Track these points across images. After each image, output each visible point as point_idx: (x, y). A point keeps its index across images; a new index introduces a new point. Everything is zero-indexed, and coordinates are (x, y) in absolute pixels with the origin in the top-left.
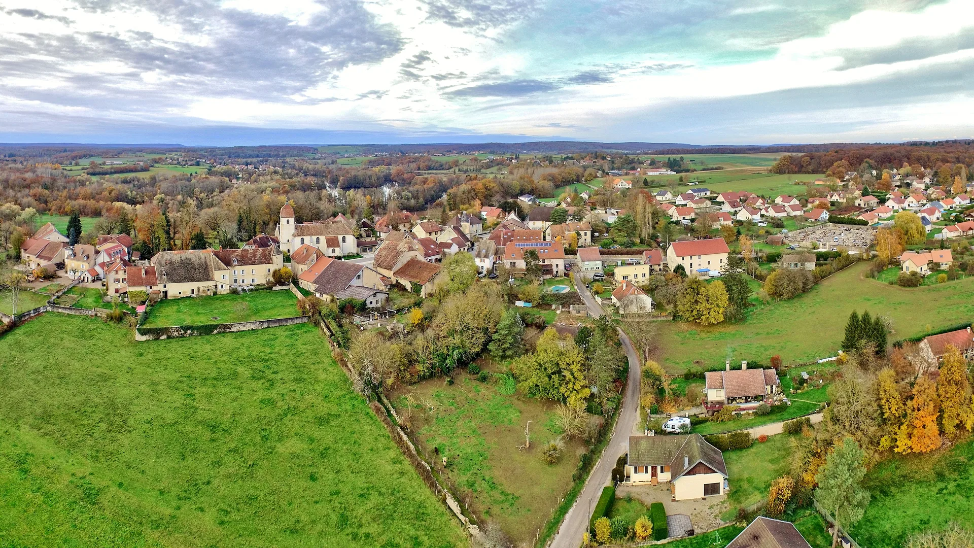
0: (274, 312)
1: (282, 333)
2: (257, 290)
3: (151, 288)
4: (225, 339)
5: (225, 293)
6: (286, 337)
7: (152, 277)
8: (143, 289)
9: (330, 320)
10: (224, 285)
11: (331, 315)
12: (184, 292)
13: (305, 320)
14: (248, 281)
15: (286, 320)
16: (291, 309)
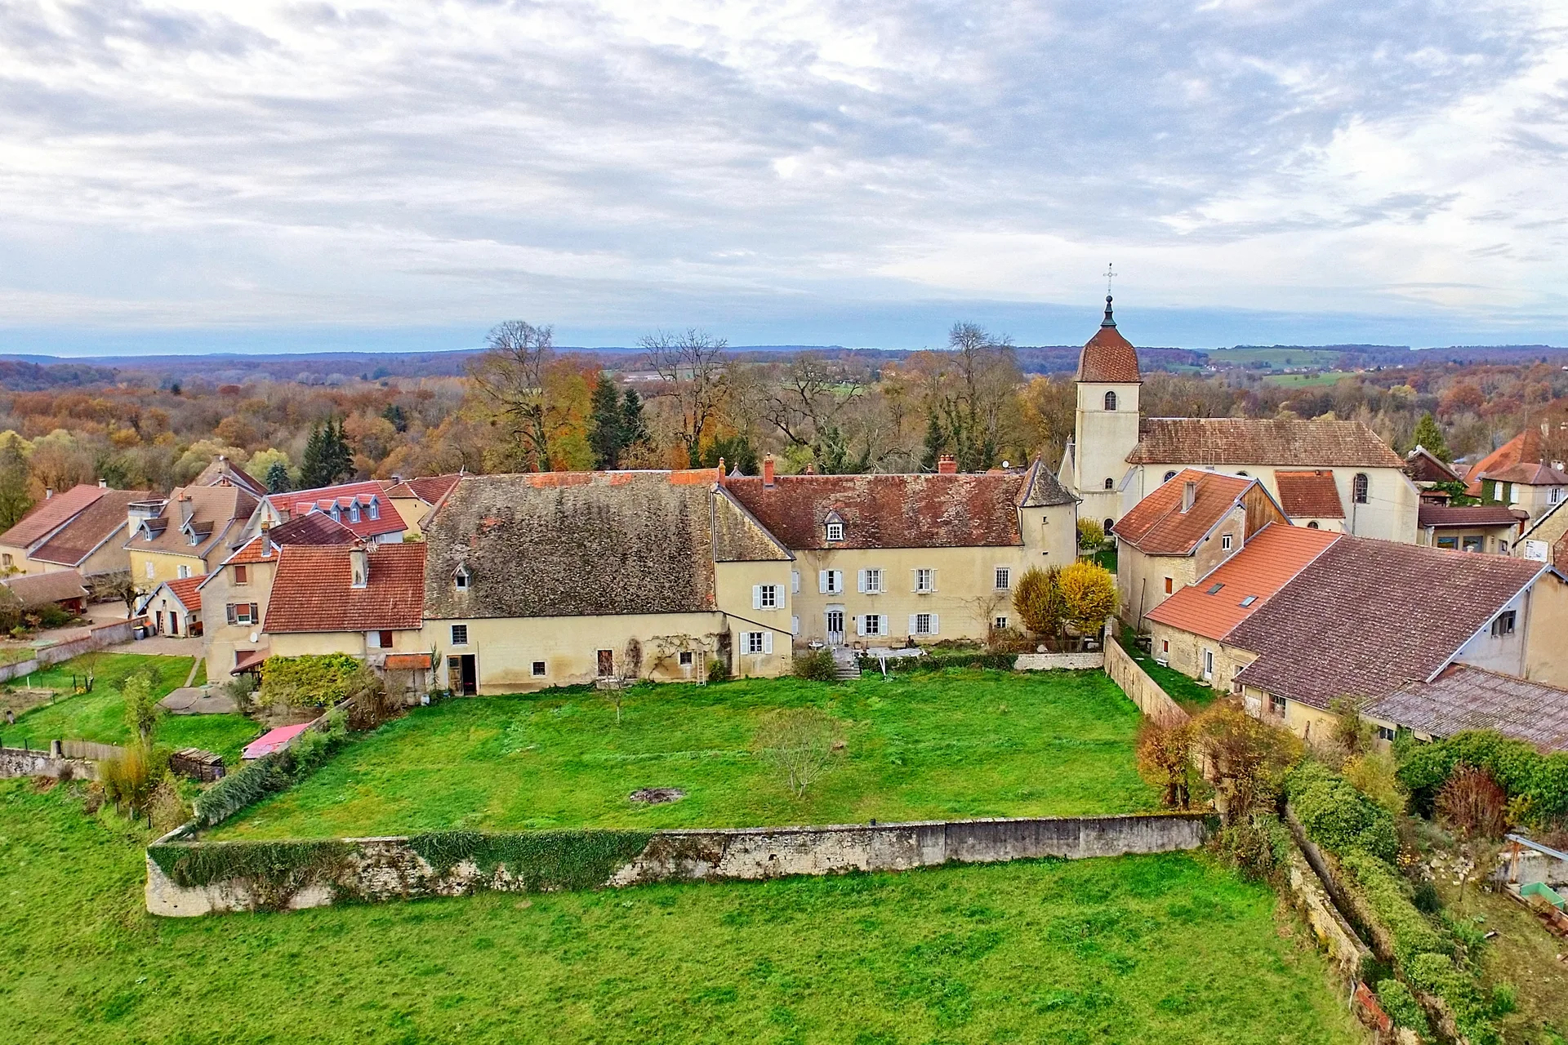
0: (1000, 776)
1: (1034, 909)
2: (932, 666)
3: (386, 641)
4: (676, 923)
5: (770, 672)
6: (1060, 937)
7: (395, 593)
8: (346, 645)
9: (1356, 857)
10: (767, 635)
11: (1359, 824)
12: (560, 666)
13: (1185, 837)
14: (897, 624)
15: (1065, 828)
16: (1102, 769)
